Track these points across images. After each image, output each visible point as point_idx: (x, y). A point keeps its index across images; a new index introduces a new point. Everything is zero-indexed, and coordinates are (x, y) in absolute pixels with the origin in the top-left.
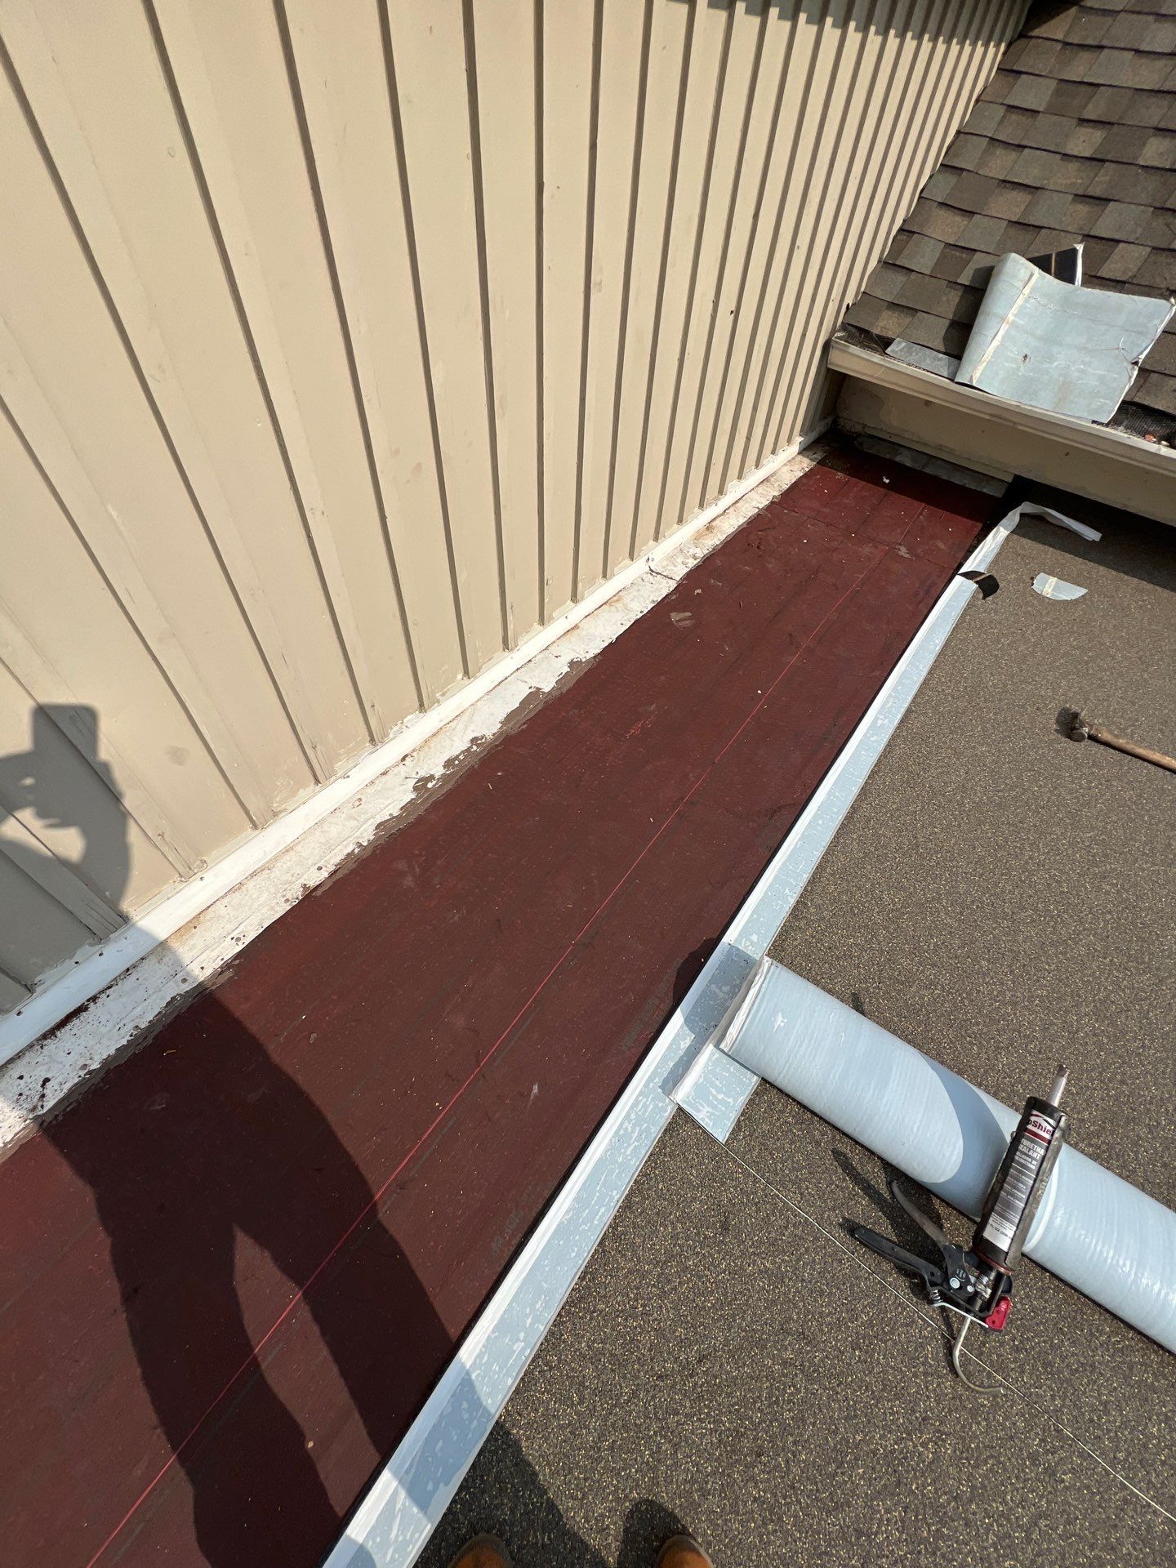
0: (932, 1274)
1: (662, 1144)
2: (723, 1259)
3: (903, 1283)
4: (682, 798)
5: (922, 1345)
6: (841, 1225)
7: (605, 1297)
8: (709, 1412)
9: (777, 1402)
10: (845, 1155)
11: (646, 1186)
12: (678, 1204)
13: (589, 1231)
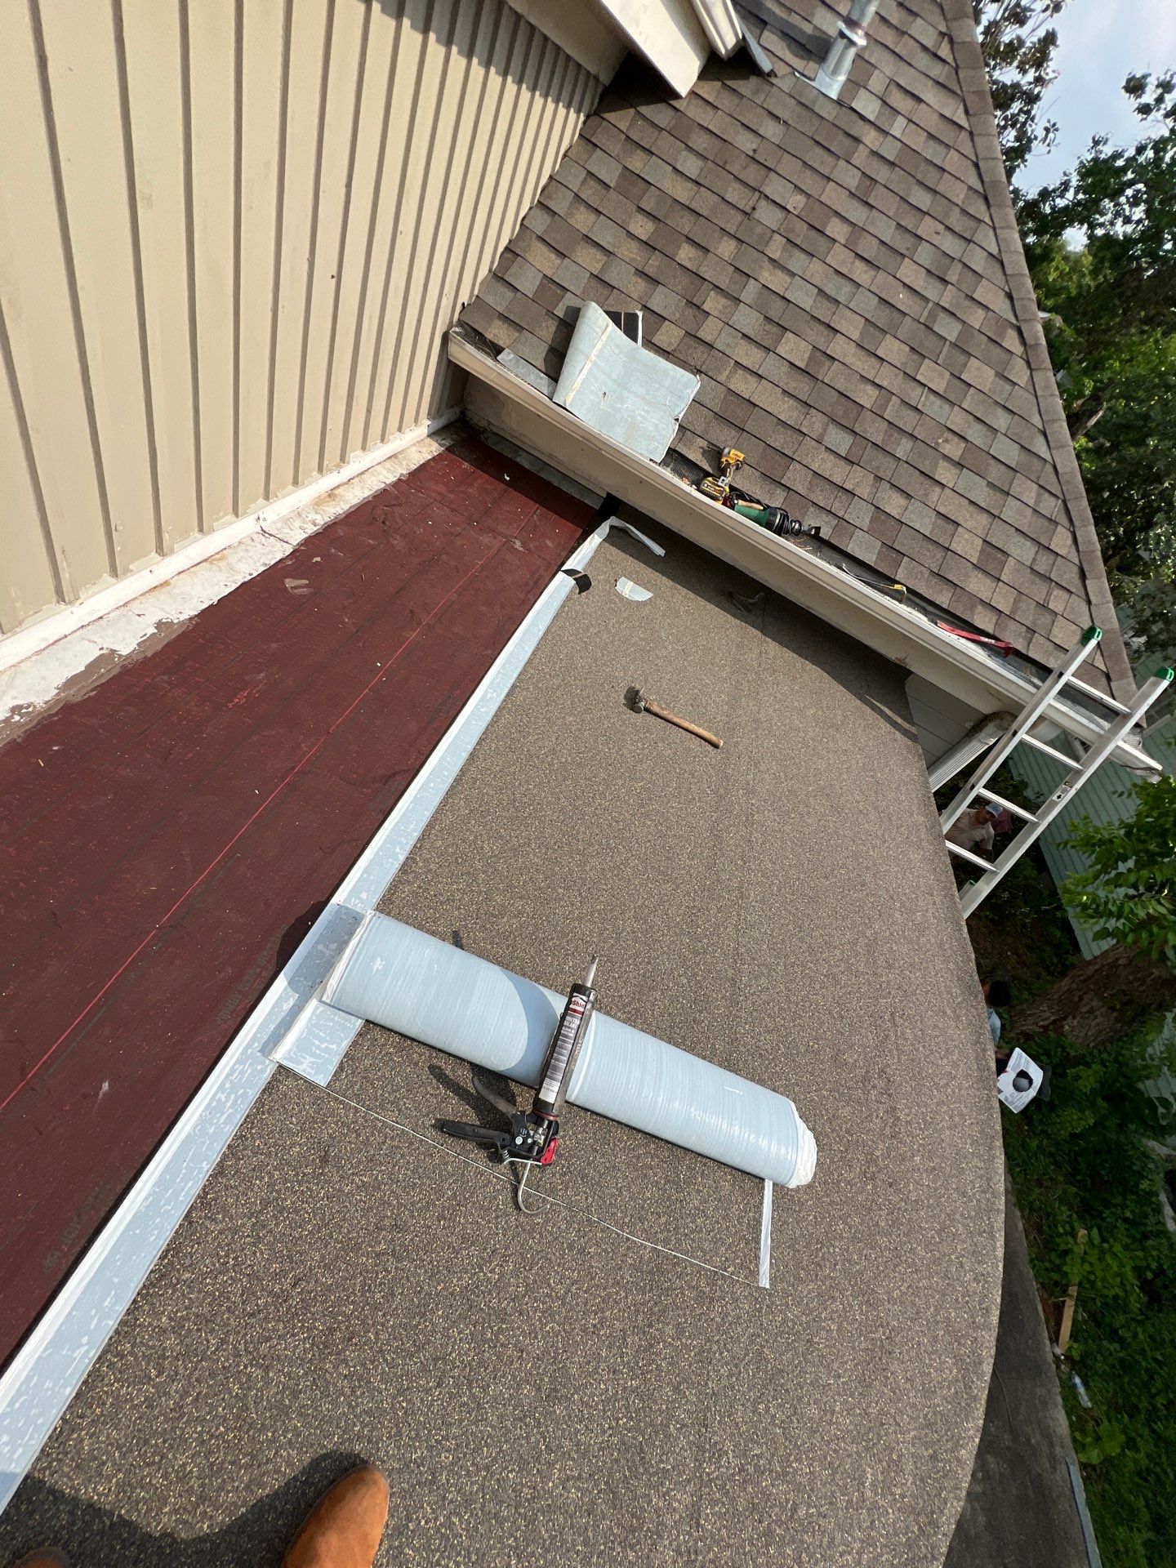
0: (504, 1140)
1: (260, 1102)
2: (322, 1188)
3: (482, 1154)
4: (293, 768)
5: (495, 1198)
6: (432, 1126)
7: (191, 1265)
8: (303, 1325)
9: (369, 1290)
10: (440, 1068)
11: (241, 1148)
12: (277, 1154)
13: (173, 1208)
